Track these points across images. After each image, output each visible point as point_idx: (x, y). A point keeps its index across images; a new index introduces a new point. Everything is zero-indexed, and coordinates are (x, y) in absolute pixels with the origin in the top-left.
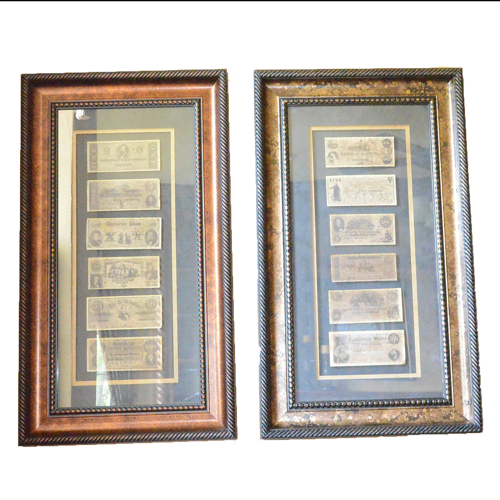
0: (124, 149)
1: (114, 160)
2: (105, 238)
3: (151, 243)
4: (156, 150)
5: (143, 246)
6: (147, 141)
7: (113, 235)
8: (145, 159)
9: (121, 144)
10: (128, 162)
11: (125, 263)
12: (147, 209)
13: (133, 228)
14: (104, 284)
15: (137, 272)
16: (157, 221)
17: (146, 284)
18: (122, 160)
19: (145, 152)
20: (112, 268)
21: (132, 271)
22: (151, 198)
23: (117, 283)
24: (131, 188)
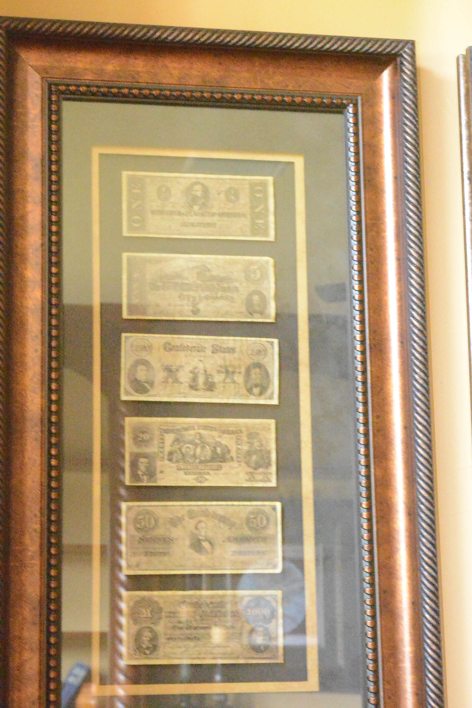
0: (198, 191)
1: (180, 214)
2: (160, 376)
3: (256, 391)
4: (266, 199)
5: (241, 396)
6: (248, 177)
7: (177, 370)
8: (244, 215)
9: (194, 180)
10: (208, 220)
11: (202, 432)
12: (249, 320)
13: (219, 359)
14: (159, 476)
15: (229, 451)
16: (268, 346)
17: (247, 477)
18: (196, 214)
19: (244, 199)
20: (177, 440)
21: (219, 450)
22: (256, 298)
23: (186, 474)
24: (214, 273)
